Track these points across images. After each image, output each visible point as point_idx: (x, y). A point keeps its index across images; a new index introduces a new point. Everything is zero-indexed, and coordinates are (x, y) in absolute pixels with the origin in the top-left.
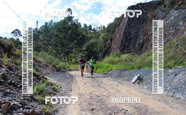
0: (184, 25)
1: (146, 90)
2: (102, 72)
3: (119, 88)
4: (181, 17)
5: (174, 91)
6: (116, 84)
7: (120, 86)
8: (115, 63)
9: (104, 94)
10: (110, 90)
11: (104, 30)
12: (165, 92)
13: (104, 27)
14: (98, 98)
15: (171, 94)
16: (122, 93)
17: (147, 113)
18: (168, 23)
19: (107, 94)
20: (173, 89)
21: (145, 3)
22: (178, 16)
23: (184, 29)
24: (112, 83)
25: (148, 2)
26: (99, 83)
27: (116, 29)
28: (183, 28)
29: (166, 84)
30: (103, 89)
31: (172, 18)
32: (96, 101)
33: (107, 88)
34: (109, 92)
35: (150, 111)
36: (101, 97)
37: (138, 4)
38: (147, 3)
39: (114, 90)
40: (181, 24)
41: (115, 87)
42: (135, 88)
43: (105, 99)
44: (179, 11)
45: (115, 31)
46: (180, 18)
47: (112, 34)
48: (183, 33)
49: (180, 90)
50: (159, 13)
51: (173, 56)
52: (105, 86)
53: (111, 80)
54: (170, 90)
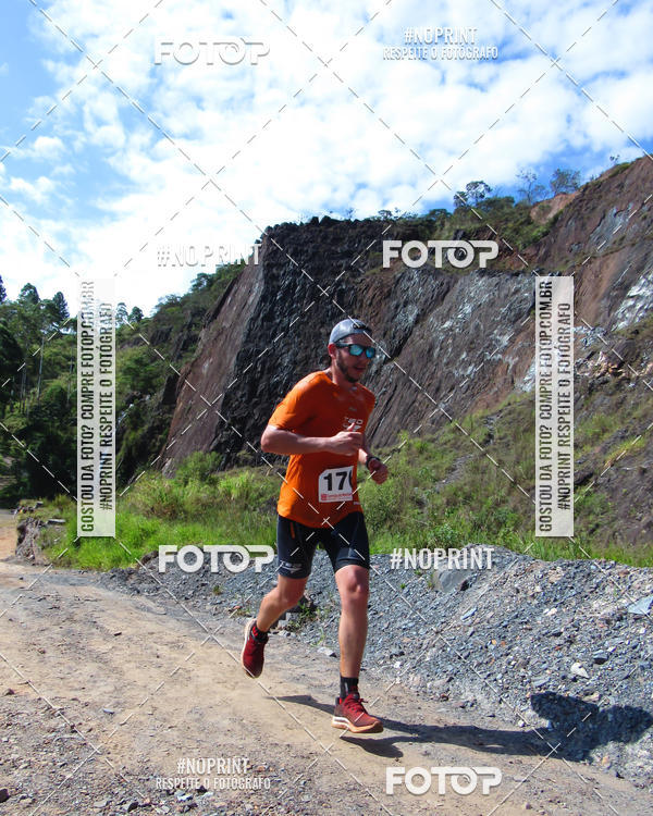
0: (516, 348)
1: (325, 667)
2: (106, 562)
3: (182, 660)
4: (503, 310)
5: (450, 668)
6: (172, 637)
7: (192, 644)
8: (185, 512)
9: (93, 695)
10: (134, 673)
11: (138, 330)
12: (412, 676)
13: (137, 311)
14: (52, 723)
15: (438, 683)
16: (191, 687)
17: (306, 798)
18: (451, 329)
19: (106, 698)
20: (448, 659)
21: (348, 222)
22: (492, 304)
23: (515, 366)
24: (151, 627)
25: (361, 219)
26: (77, 628)
27: (202, 334)
28: (512, 363)
29: (421, 631)
30: (90, 668)
31: (468, 309)
32: (33, 742)
33: (117, 659)
34: (119, 685)
35: (323, 783)
36: (70, 713)
37: (315, 219)
38: (356, 220)
39: (154, 672)
40: (505, 340)
41: (164, 651)
42: (273, 655)
43: (92, 724)
44: (495, 280)
45: (194, 339)
46: (499, 313)
47: (180, 357)
48: (513, 381)
49: (479, 664)
50: (410, 279)
51: (467, 488)
52: (104, 648)
53: (149, 610)
54: (436, 664)
